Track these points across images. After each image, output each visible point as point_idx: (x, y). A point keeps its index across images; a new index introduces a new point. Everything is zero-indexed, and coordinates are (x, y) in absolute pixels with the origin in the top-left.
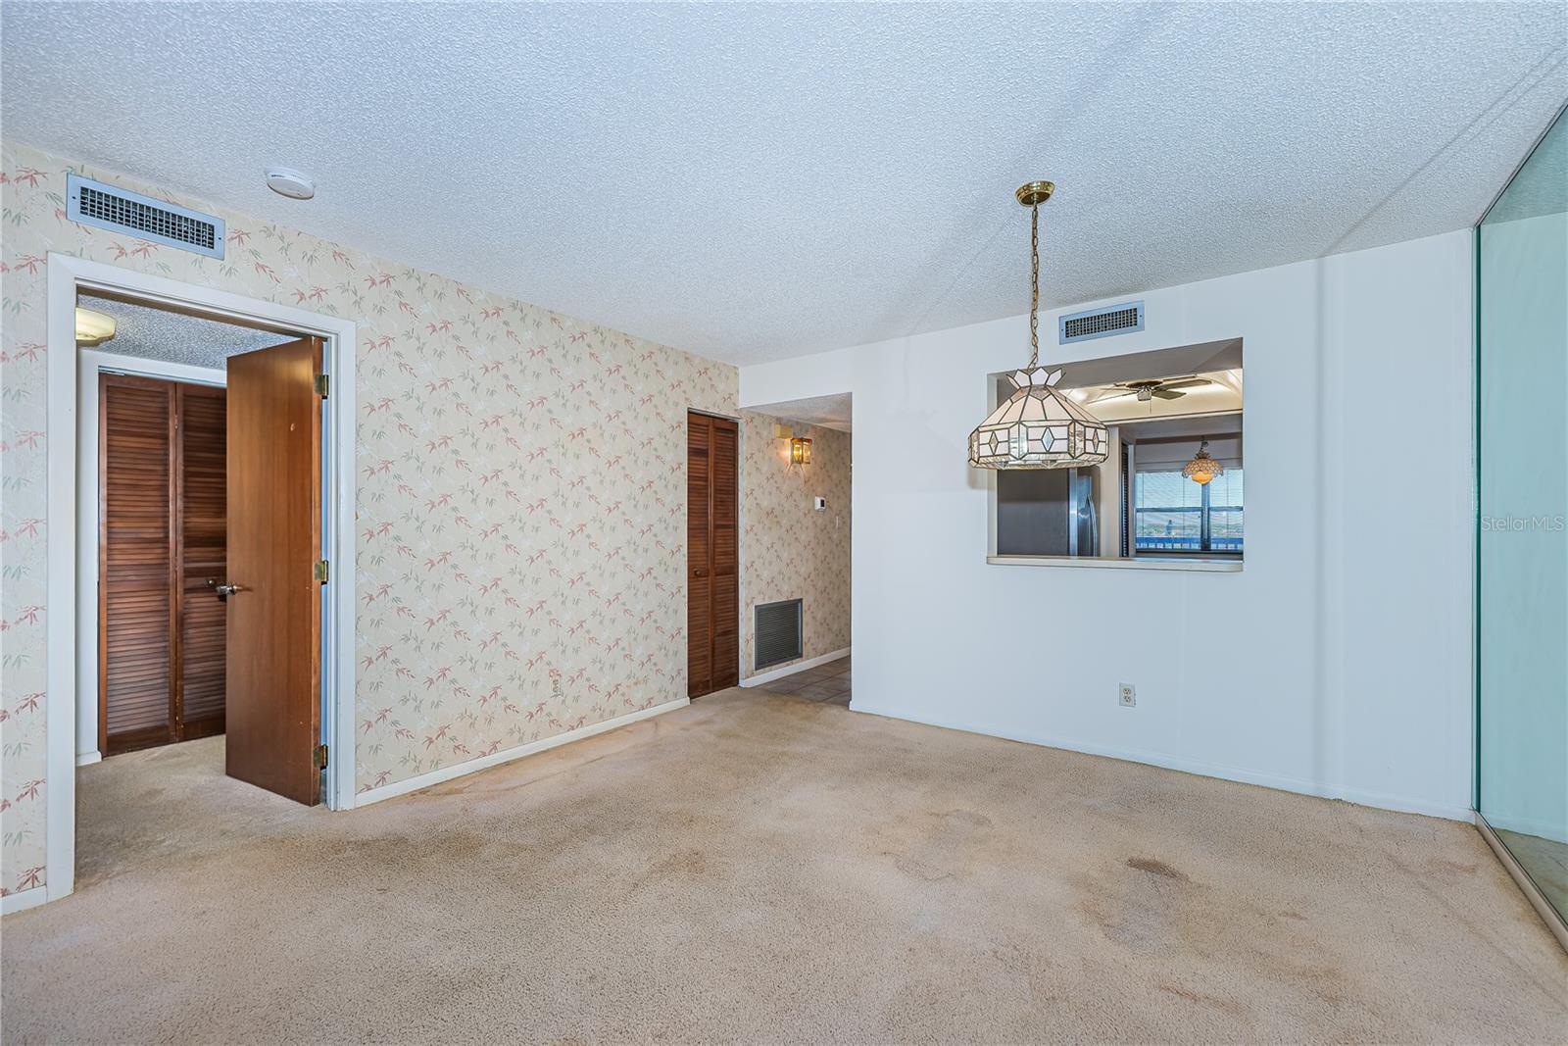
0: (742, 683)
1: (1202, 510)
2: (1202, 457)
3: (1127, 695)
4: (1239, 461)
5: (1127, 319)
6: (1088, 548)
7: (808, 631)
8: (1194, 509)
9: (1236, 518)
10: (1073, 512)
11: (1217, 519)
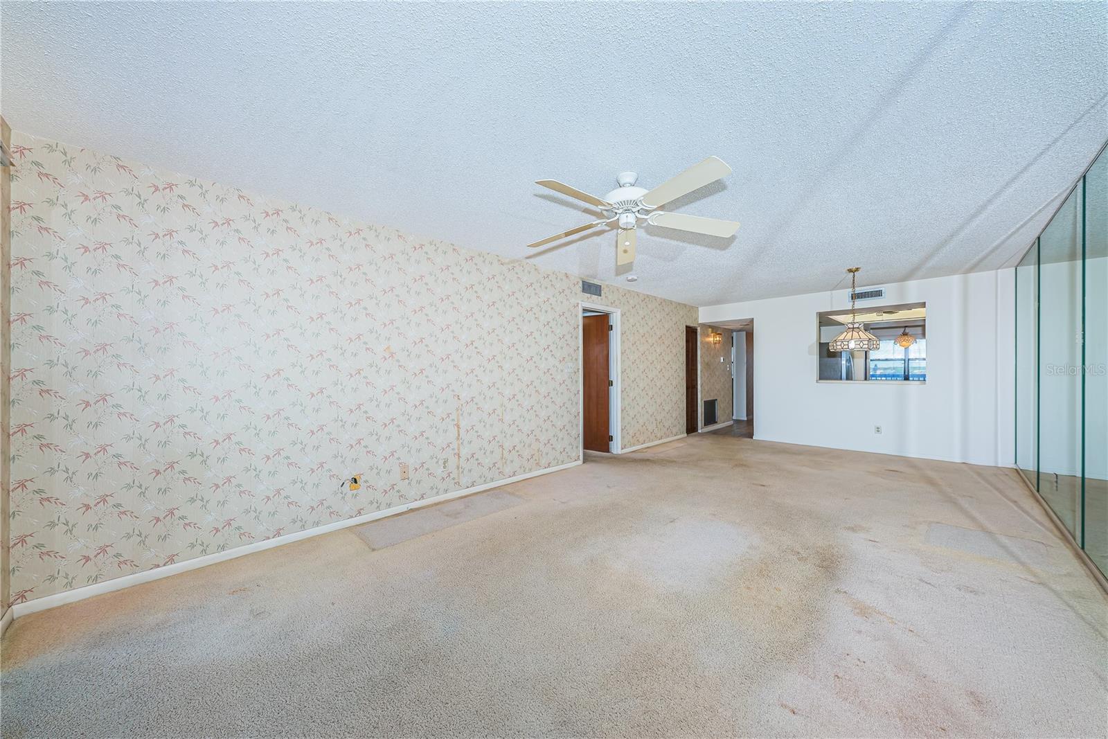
0: (700, 431)
1: (904, 360)
2: (905, 334)
3: (878, 430)
4: (924, 335)
5: (878, 294)
6: (849, 377)
7: (719, 412)
8: (901, 360)
9: (923, 364)
10: (844, 362)
11: (912, 364)
